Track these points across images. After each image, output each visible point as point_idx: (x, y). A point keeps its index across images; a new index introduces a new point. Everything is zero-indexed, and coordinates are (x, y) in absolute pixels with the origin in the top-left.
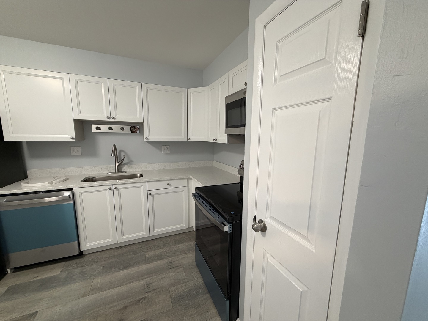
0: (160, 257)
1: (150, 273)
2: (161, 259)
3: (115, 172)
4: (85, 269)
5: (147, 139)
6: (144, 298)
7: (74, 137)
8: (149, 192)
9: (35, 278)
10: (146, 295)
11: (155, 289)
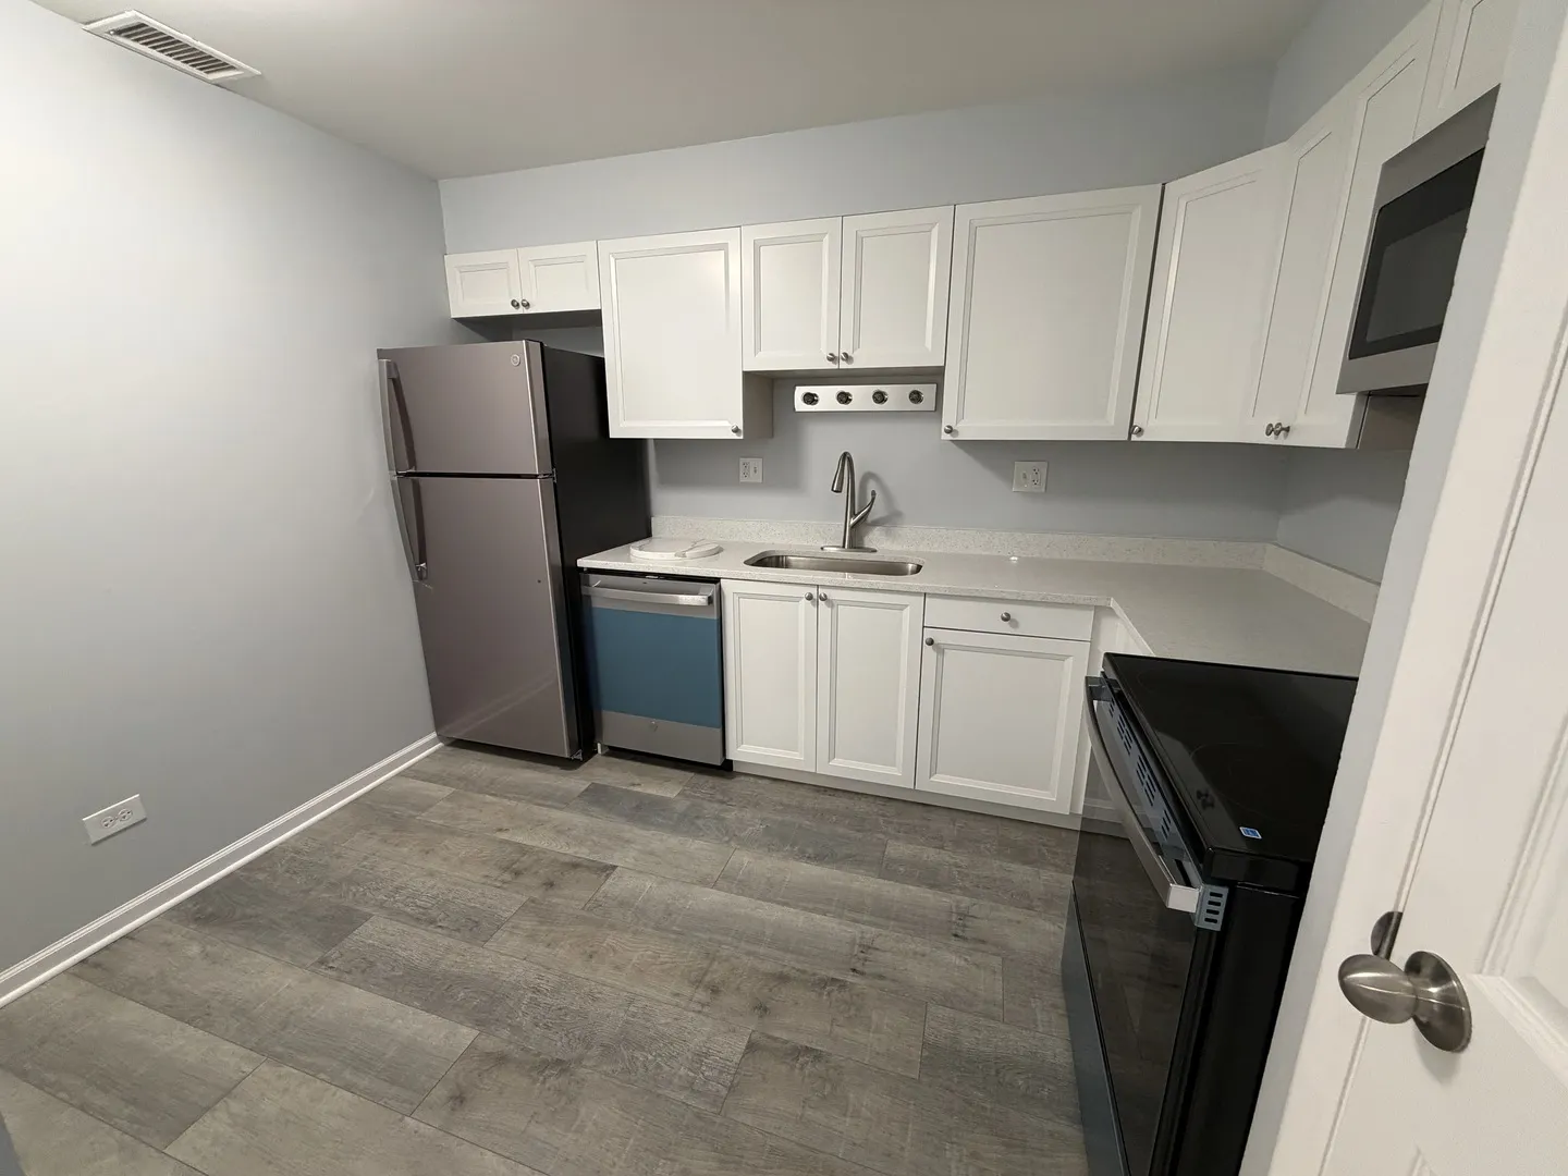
0: (931, 878)
1: (884, 913)
2: (932, 886)
3: (841, 545)
4: (727, 811)
5: (950, 431)
6: (843, 985)
7: (741, 427)
8: (929, 634)
9: (634, 785)
10: (850, 978)
11: (881, 977)
